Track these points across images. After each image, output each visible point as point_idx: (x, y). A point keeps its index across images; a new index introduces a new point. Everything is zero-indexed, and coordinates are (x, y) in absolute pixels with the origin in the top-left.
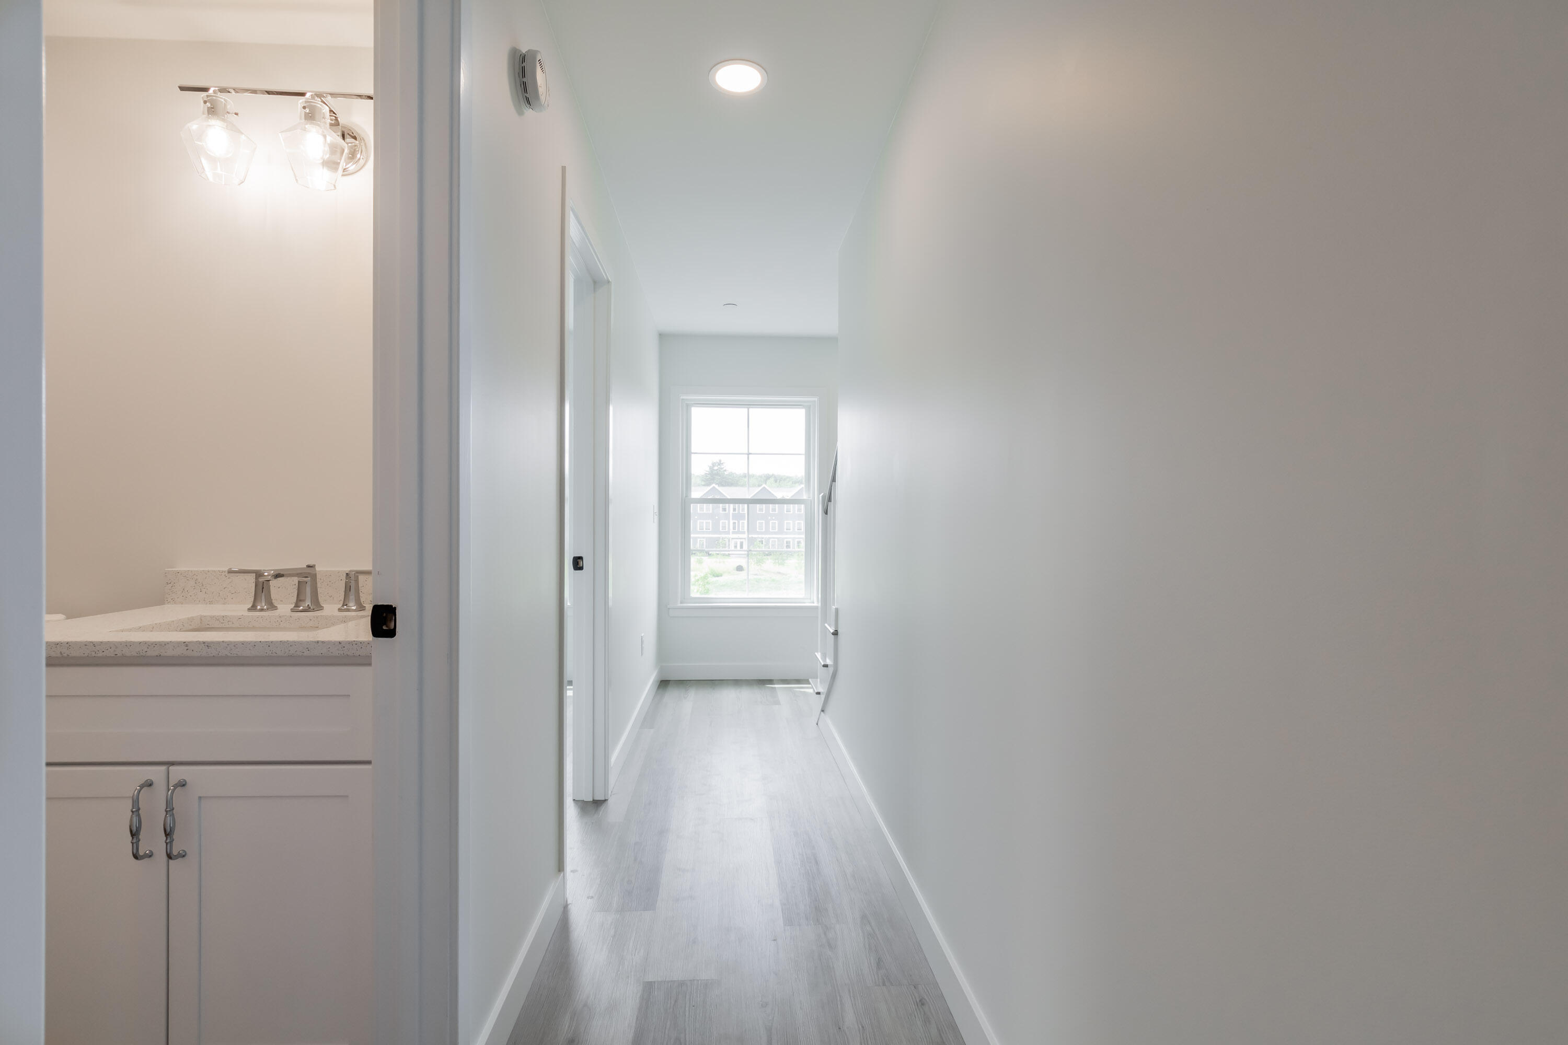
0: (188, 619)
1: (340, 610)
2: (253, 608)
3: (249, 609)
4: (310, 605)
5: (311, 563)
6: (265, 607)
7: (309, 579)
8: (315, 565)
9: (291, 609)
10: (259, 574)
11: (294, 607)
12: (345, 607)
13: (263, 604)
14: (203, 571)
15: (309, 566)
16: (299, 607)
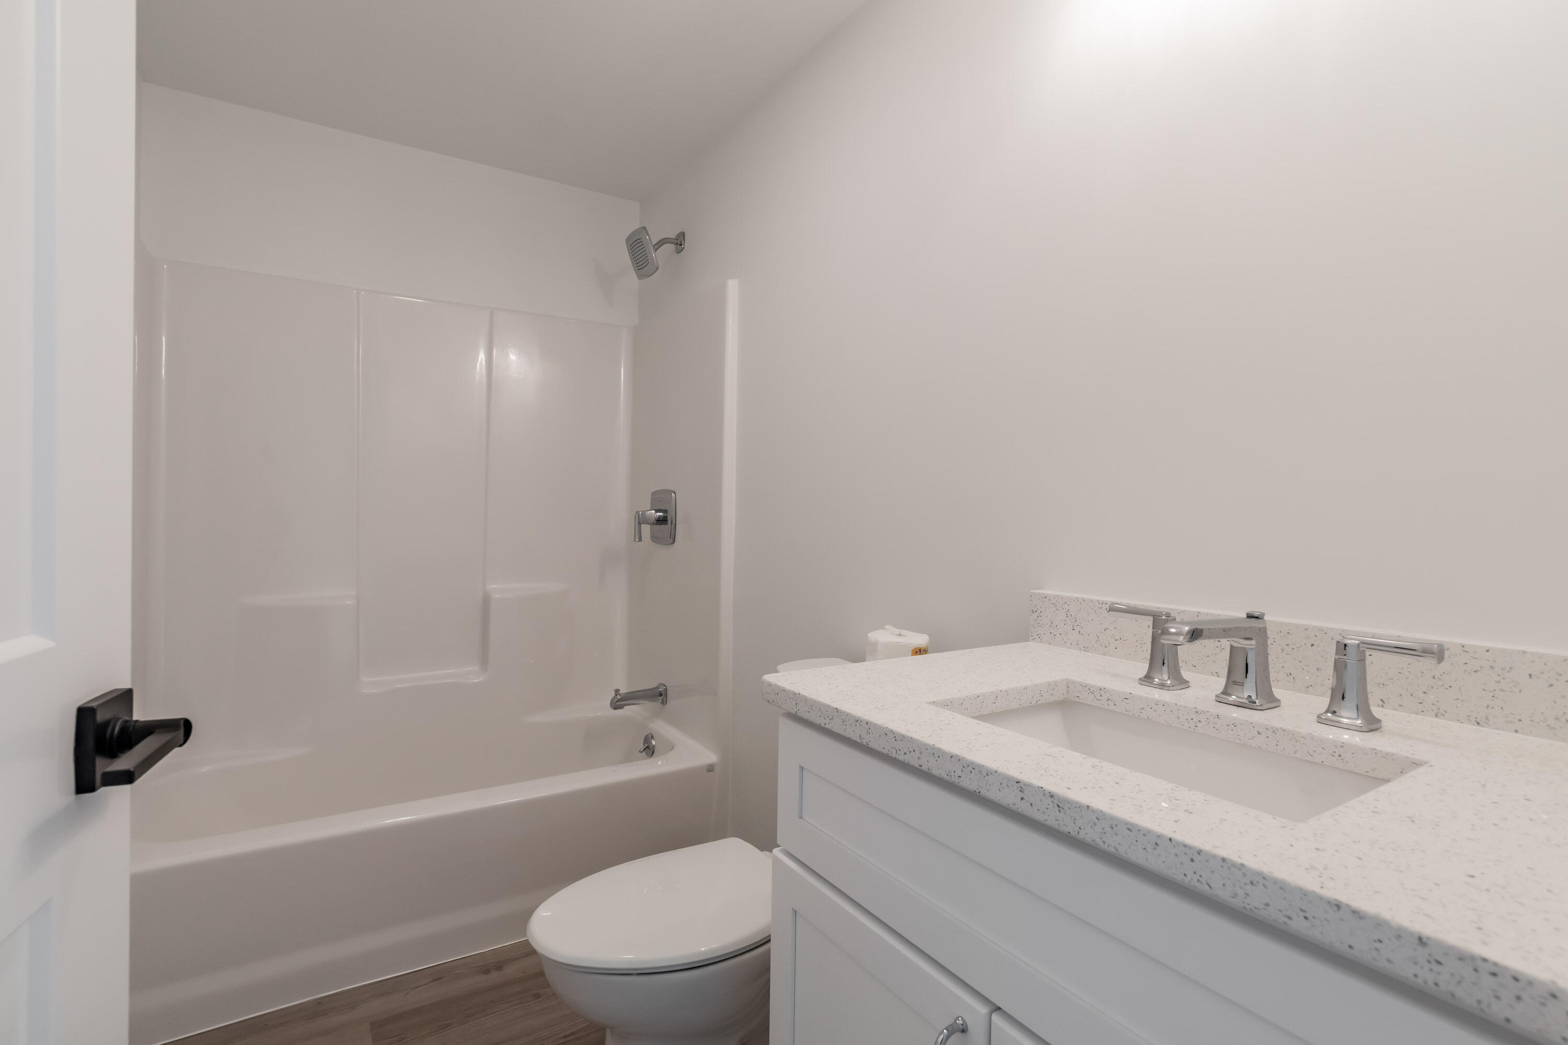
0: (1049, 684)
1: (1320, 720)
2: (1147, 679)
3: (1140, 679)
4: (1254, 698)
5: (1256, 610)
6: (1169, 682)
7: (1253, 642)
8: (1263, 614)
9: (1217, 696)
10: (1160, 622)
11: (1222, 693)
12: (1329, 715)
13: (1165, 677)
14: (1077, 598)
15: (1250, 616)
16: (1230, 695)
